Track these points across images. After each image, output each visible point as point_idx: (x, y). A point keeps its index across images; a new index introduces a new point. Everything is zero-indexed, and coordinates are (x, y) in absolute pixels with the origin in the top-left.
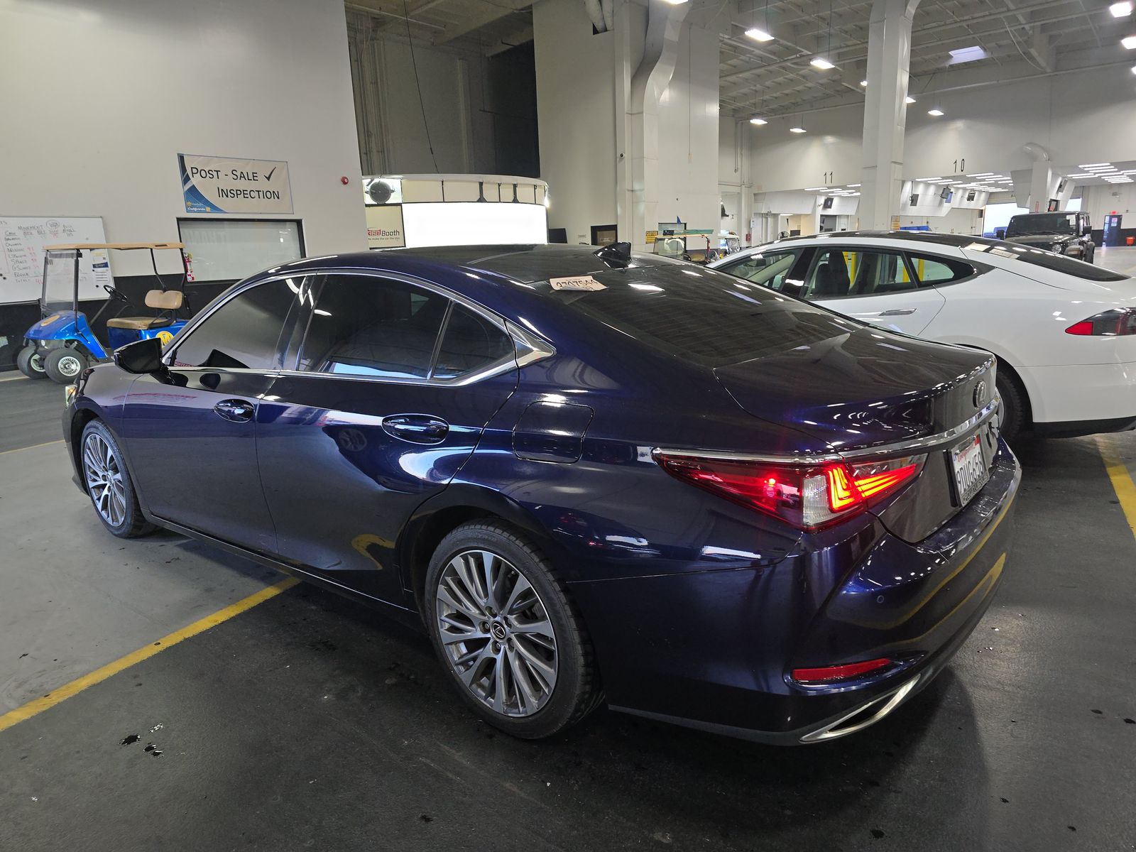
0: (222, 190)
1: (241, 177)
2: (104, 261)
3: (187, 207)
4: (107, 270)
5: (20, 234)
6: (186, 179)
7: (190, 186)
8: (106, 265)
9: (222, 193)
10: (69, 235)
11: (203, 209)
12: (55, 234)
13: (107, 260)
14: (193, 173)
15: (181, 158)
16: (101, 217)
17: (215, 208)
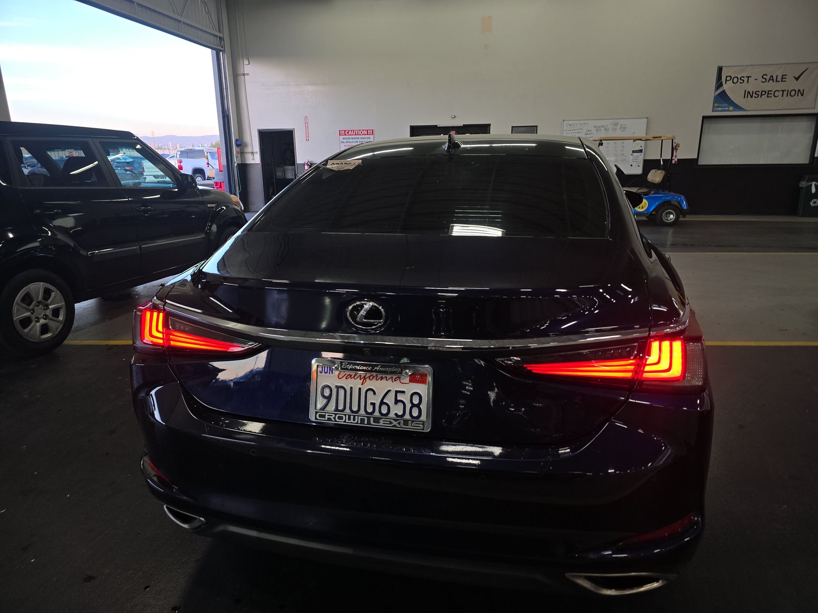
0: (749, 92)
1: (770, 80)
2: (641, 148)
3: (714, 107)
4: (641, 155)
5: (594, 130)
6: (719, 84)
7: (721, 90)
8: (641, 151)
9: (748, 94)
10: (623, 131)
11: (726, 109)
12: (614, 130)
13: (643, 148)
14: (726, 80)
15: (720, 69)
16: (647, 118)
17: (737, 107)
